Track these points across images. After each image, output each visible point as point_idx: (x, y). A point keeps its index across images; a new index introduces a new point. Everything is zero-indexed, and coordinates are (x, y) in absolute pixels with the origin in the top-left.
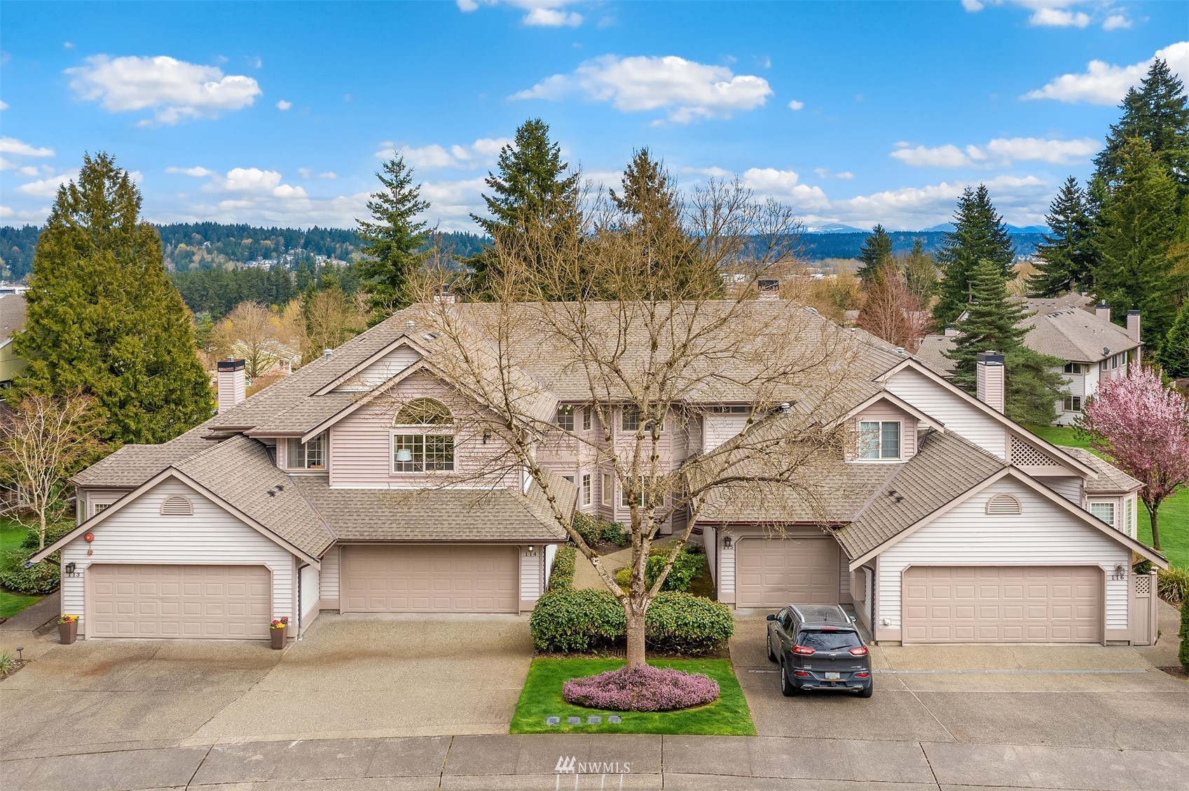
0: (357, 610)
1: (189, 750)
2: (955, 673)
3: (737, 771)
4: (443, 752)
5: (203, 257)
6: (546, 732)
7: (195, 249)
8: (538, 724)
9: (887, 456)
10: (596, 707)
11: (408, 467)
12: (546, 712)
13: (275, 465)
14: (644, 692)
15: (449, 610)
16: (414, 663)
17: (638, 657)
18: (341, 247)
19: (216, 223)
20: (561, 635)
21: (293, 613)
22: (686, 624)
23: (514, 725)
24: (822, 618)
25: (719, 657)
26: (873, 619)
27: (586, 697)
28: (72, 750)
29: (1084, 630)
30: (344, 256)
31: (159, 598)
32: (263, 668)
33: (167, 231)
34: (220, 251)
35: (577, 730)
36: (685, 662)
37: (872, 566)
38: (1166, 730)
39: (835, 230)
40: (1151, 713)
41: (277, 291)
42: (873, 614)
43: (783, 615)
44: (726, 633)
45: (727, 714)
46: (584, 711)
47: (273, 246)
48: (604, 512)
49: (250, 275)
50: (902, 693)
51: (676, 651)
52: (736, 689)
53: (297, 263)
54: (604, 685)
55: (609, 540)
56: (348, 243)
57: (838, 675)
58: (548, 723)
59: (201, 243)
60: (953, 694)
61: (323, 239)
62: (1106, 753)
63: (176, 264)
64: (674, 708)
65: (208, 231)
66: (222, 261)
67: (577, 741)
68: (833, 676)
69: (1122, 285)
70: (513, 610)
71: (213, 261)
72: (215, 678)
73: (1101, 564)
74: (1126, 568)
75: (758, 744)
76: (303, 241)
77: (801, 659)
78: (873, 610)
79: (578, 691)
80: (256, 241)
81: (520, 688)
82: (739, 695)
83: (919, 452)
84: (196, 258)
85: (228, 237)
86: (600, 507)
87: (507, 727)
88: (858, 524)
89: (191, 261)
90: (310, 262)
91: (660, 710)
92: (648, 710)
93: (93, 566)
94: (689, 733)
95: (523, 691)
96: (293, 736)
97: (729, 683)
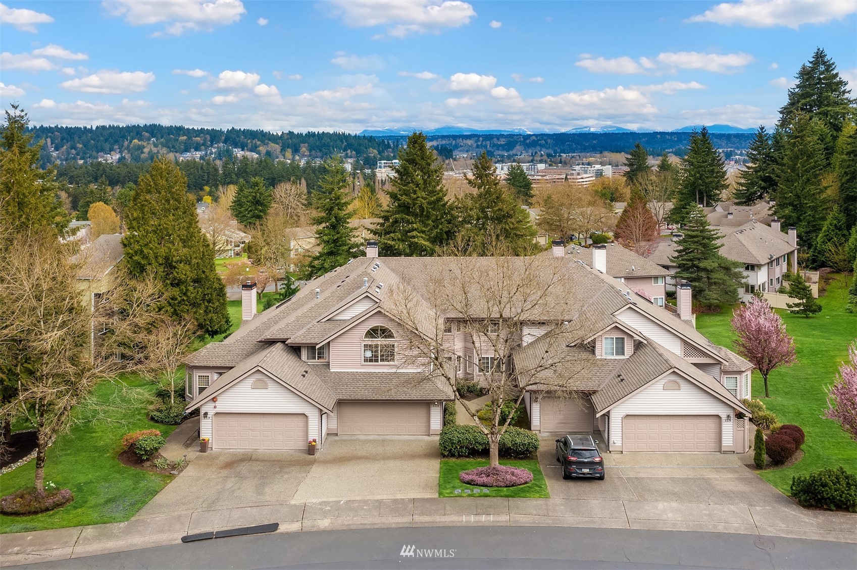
0: (345, 433)
1: (295, 505)
2: (646, 467)
3: (542, 513)
4: (411, 506)
5: (151, 149)
6: (456, 496)
7: (145, 144)
8: (451, 493)
9: (618, 355)
10: (477, 485)
11: (371, 361)
12: (454, 487)
13: (300, 359)
14: (499, 478)
15: (393, 433)
16: (382, 462)
17: (495, 461)
18: (252, 142)
19: (159, 125)
20: (455, 449)
21: (319, 437)
22: (516, 444)
23: (440, 494)
24: (581, 442)
25: (532, 459)
26: (608, 440)
27: (472, 480)
28: (242, 505)
29: (713, 446)
30: (254, 149)
31: (250, 430)
32: (308, 465)
33: (124, 130)
34: (163, 145)
35: (469, 496)
36: (516, 462)
37: (607, 415)
38: (733, 495)
39: (610, 130)
40: (730, 488)
41: (208, 177)
42: (608, 438)
43: (563, 440)
44: (536, 448)
45: (537, 488)
46: (471, 487)
47: (202, 141)
48: (468, 376)
49: (189, 166)
50: (619, 478)
51: (512, 456)
52: (541, 476)
53: (220, 154)
54: (480, 474)
55: (472, 392)
56: (257, 140)
57: (588, 470)
58: (456, 492)
59: (149, 140)
60: (643, 478)
61: (238, 136)
62: (702, 506)
63: (131, 155)
64: (513, 486)
65: (154, 130)
66: (165, 152)
67: (469, 501)
68: (586, 471)
69: (791, 204)
70: (427, 434)
71: (158, 152)
72: (287, 470)
73: (720, 414)
74: (732, 416)
75: (551, 502)
76: (223, 138)
77: (571, 463)
78: (608, 436)
79: (468, 478)
80: (190, 138)
81: (438, 475)
82: (542, 479)
83: (634, 353)
84: (146, 150)
85: (169, 135)
86: (466, 373)
87: (437, 494)
88: (602, 392)
89: (142, 152)
90: (229, 153)
91: (506, 487)
92: (501, 487)
93: (217, 414)
94: (520, 497)
95: (440, 477)
96: (341, 499)
97: (537, 472)
